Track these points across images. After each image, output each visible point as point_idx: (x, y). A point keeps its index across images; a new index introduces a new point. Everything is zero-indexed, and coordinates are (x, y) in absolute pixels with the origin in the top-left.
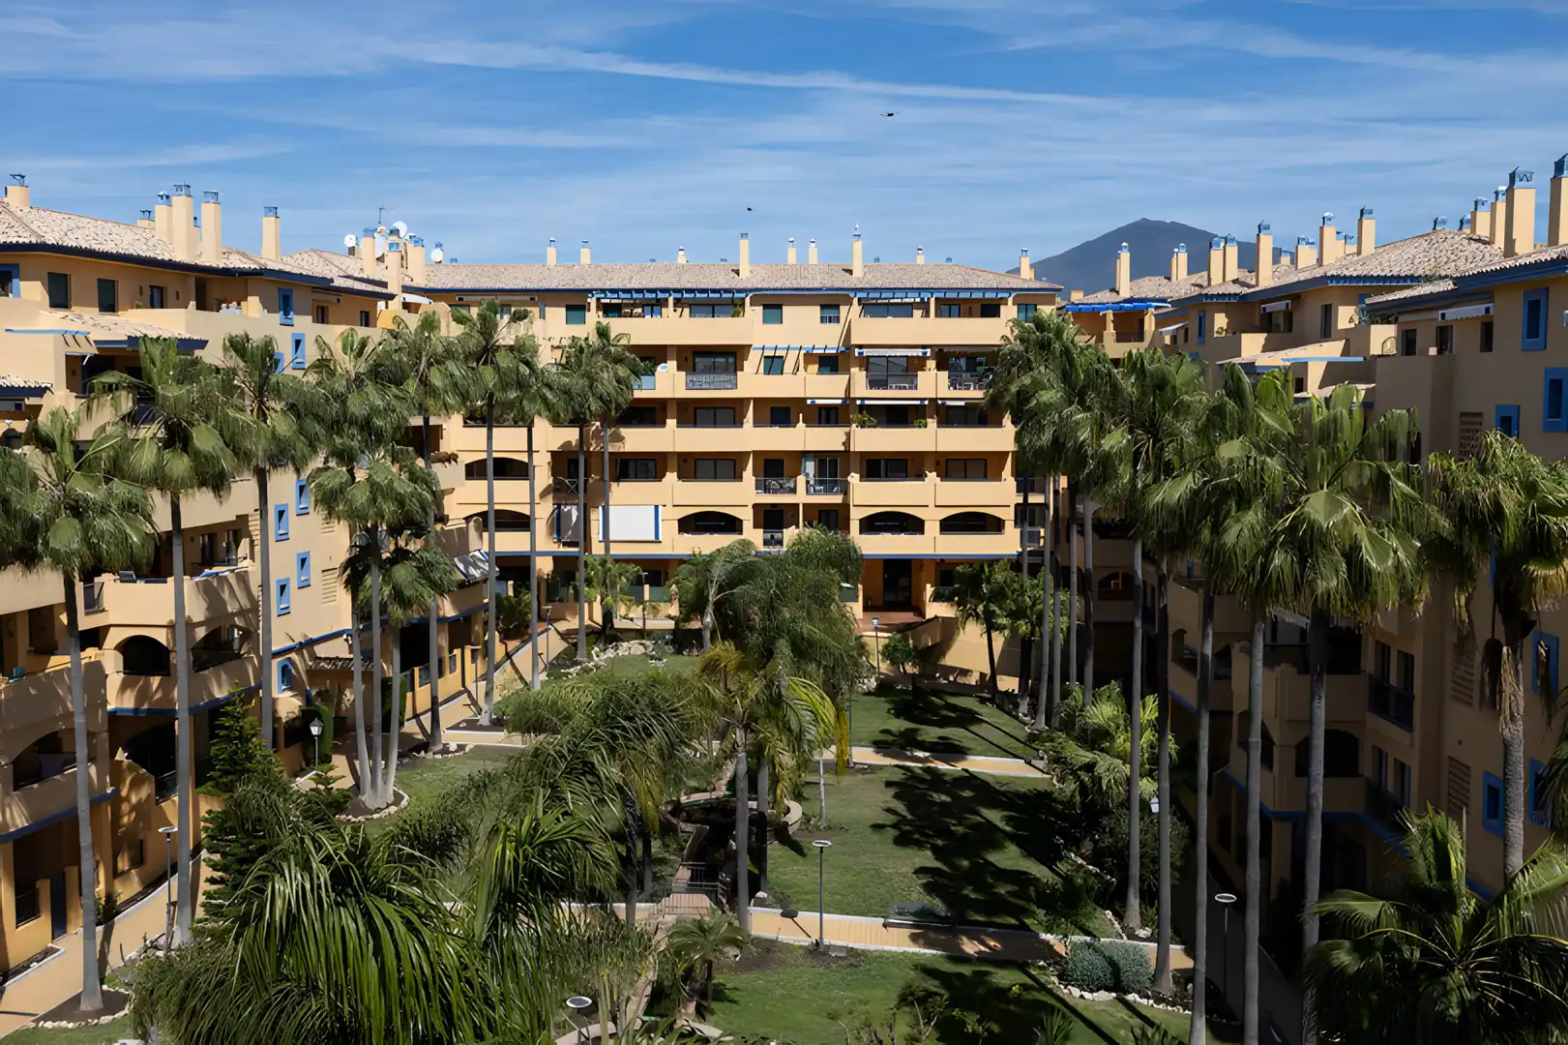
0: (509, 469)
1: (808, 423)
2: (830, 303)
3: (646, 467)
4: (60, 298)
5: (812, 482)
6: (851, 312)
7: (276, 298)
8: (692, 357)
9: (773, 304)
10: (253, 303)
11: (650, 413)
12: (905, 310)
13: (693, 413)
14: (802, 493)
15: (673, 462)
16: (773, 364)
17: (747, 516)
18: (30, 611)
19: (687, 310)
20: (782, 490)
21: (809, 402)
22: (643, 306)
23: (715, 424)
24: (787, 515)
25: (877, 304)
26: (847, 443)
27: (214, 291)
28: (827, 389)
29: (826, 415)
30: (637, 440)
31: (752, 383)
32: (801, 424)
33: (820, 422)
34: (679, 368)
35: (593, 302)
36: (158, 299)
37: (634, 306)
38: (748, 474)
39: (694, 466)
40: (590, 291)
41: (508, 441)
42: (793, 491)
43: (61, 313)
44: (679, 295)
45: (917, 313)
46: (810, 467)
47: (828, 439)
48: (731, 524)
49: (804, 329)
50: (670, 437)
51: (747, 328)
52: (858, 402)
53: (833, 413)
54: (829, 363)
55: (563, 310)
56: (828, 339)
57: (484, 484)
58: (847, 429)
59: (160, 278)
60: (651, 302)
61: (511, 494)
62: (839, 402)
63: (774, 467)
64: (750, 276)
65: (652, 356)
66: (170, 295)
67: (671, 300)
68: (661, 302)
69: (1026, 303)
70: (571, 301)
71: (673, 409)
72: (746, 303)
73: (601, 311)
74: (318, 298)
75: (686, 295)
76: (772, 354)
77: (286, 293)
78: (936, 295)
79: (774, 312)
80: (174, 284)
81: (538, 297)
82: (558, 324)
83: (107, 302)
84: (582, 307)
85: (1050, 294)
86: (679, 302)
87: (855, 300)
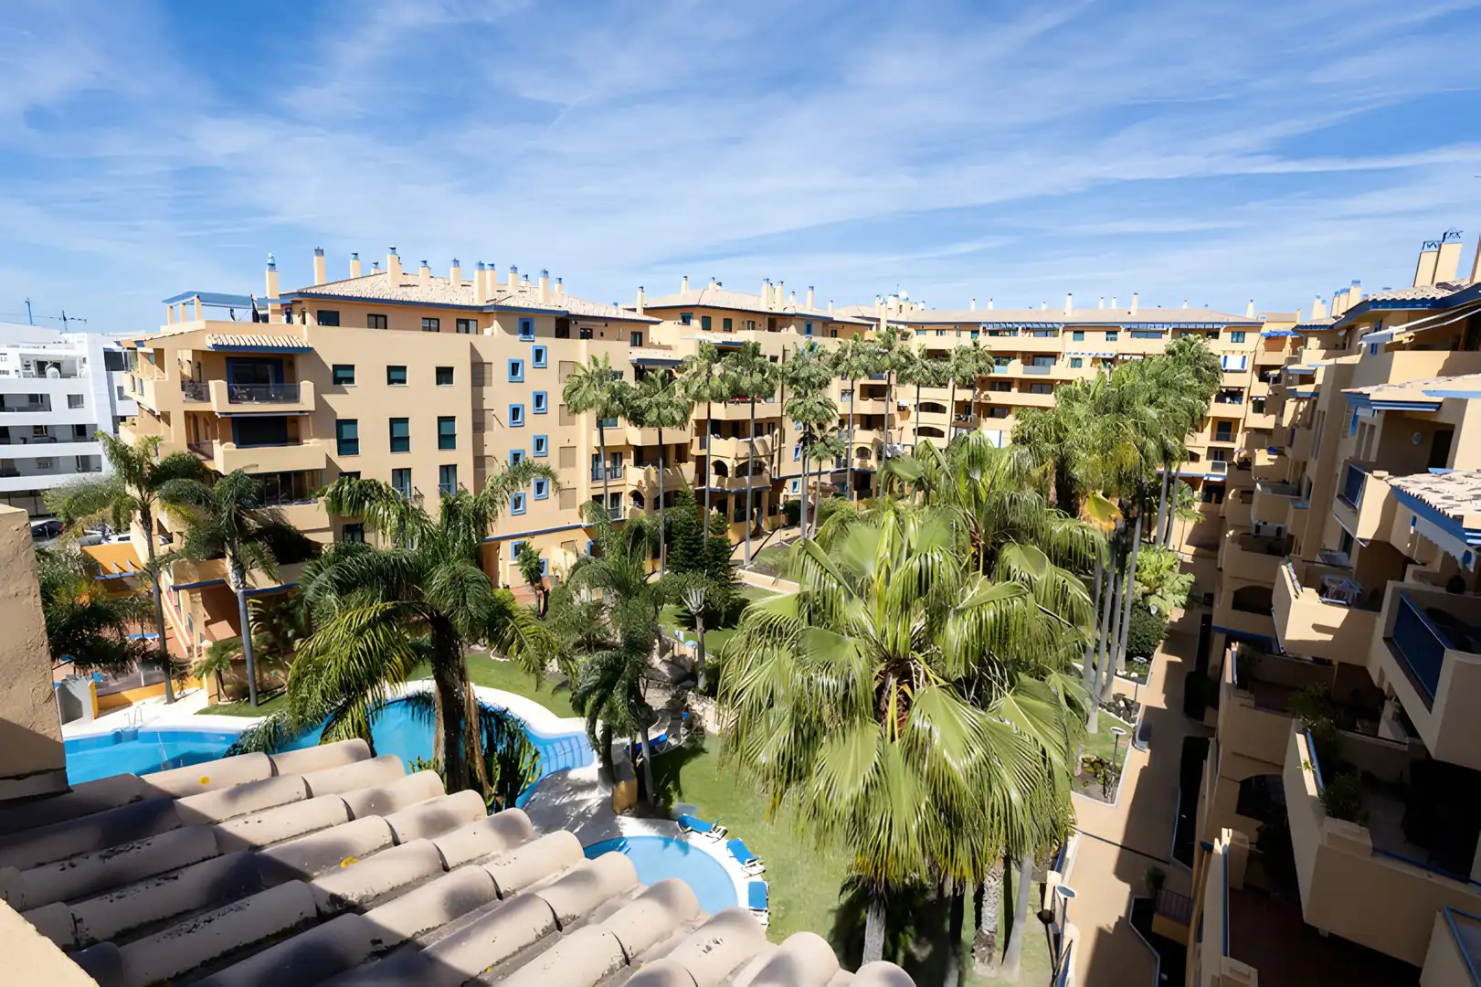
0: (935, 408)
2: (1111, 331)
3: (1001, 411)
4: (707, 325)
6: (1123, 335)
7: (804, 327)
8: (1031, 358)
9: (1078, 330)
10: (792, 328)
11: (1005, 384)
12: (1157, 334)
13: (1028, 386)
15: (1014, 410)
16: (1076, 362)
19: (1032, 334)
22: (1010, 332)
23: (1042, 392)
25: (1137, 331)
27: (779, 323)
30: (997, 397)
31: (1060, 371)
34: (1022, 363)
35: (982, 329)
36: (752, 326)
37: (1004, 330)
40: (980, 323)
41: (933, 395)
43: (707, 332)
44: (1025, 326)
45: (1162, 336)
49: (1096, 344)
50: (1013, 397)
51: (1063, 343)
54: (1107, 363)
55: (970, 333)
56: (1108, 349)
57: (922, 414)
59: (752, 318)
60: (1012, 329)
61: (933, 420)
64: (1071, 316)
65: (1004, 357)
66: (757, 325)
67: (1020, 329)
68: (1017, 329)
69: (1239, 331)
70: (974, 328)
71: (1016, 383)
72: (1061, 331)
73: (988, 334)
74: (831, 327)
75: (1029, 326)
76: (1076, 356)
77: (809, 324)
78: (1174, 326)
79: (1080, 335)
80: (758, 320)
81: (960, 326)
82: (966, 339)
83: (728, 326)
84: (978, 332)
85: (1255, 326)
86: (1026, 330)
87: (1123, 329)
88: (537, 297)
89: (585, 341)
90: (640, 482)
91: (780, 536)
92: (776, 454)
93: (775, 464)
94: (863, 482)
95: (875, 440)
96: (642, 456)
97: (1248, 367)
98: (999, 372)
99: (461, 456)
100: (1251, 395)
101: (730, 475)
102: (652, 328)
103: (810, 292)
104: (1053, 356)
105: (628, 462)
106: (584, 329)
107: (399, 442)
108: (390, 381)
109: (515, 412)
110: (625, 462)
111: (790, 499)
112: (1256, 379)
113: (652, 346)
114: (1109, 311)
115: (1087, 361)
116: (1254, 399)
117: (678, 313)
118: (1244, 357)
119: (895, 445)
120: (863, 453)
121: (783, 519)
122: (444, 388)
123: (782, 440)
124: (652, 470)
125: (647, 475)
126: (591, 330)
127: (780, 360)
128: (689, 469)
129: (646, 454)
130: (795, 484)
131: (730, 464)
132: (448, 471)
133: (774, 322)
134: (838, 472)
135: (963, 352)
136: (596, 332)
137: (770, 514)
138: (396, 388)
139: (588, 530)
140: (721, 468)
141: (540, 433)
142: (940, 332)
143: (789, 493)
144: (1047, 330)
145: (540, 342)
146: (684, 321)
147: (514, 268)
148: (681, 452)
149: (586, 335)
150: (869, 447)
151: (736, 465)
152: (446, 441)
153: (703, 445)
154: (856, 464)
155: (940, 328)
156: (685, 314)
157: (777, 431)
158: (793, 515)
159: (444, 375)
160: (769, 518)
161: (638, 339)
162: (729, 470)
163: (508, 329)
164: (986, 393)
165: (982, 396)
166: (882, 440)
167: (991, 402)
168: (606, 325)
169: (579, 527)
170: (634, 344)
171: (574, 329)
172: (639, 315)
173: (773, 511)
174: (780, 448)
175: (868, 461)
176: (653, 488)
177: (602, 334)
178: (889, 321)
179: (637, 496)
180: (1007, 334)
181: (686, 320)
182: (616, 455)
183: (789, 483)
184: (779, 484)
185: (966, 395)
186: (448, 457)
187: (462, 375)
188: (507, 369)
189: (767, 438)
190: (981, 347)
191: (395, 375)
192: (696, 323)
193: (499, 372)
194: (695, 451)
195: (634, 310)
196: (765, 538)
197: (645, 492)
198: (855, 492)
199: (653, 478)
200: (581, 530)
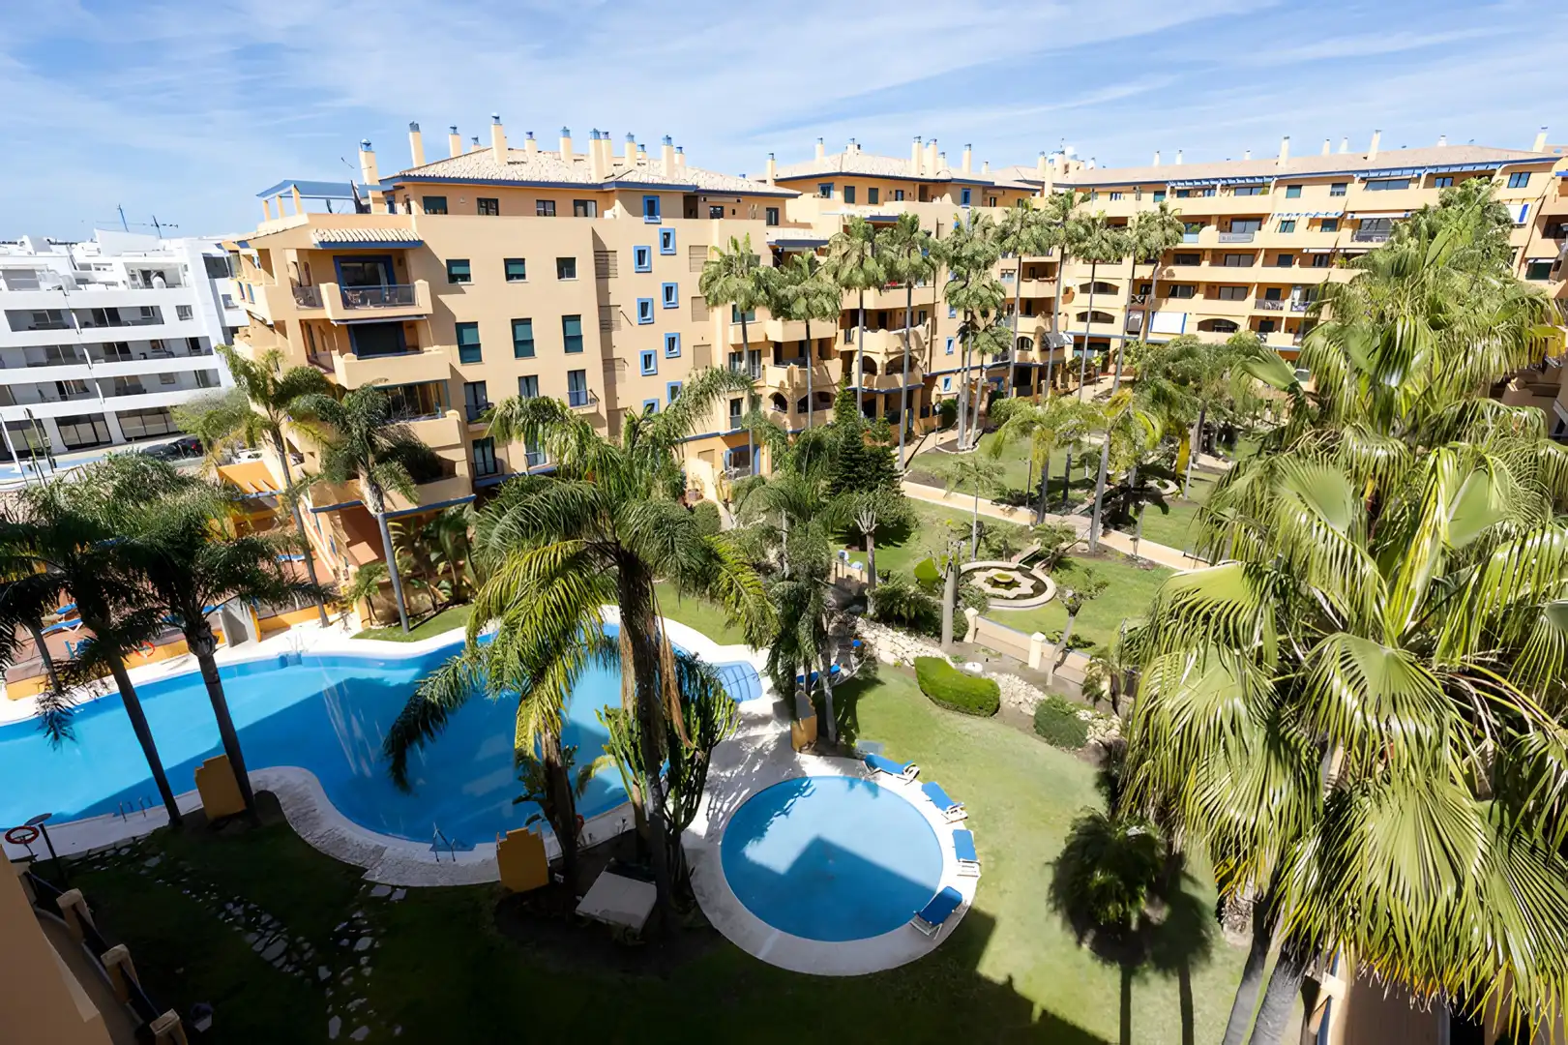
0: (1104, 288)
1: (1302, 265)
2: (1339, 183)
3: (1187, 290)
4: (850, 197)
5: (1296, 304)
6: (1355, 188)
7: (961, 195)
8: (1227, 223)
9: (1294, 185)
10: (947, 197)
11: (1192, 257)
12: (1403, 183)
13: (1220, 257)
14: (1289, 309)
15: (1202, 288)
16: (1287, 225)
17: (1244, 325)
19: (1233, 192)
20: (1274, 307)
21: (1305, 251)
22: (1204, 190)
23: (1239, 264)
24: (1274, 324)
25: (1375, 181)
27: (931, 191)
28: (1321, 241)
29: (1321, 260)
30: (1183, 273)
31: (1267, 238)
32: (1297, 265)
33: (1314, 265)
34: (1218, 229)
35: (1168, 190)
36: (899, 195)
37: (1197, 189)
38: (1252, 298)
39: (1214, 290)
40: (1168, 182)
41: (1104, 272)
42: (1281, 309)
43: (852, 206)
44: (1224, 182)
45: (1412, 186)
46: (1297, 294)
47: (1315, 276)
48: (1232, 327)
49: (1318, 200)
50: (1205, 272)
51: (1274, 203)
52: (1342, 251)
53: (1325, 258)
54: (1330, 224)
55: (1153, 195)
56: (1333, 207)
57: (1088, 296)
58: (1328, 270)
59: (900, 186)
60: (1207, 188)
61: (1102, 302)
62: (1329, 251)
63: (1273, 293)
64: (1286, 166)
65: (1198, 222)
66: (906, 195)
67: (1219, 186)
68: (1214, 187)
69: (1520, 173)
70: (1158, 189)
71: (1208, 255)
72: (1273, 185)
73: (1175, 195)
74: (990, 193)
75: (1230, 182)
76: (1287, 219)
77: (967, 191)
78: (1429, 171)
79: (1297, 191)
80: (908, 188)
81: (1138, 187)
82: (1148, 203)
83: (873, 199)
84: (1164, 193)
85: (1545, 164)
86: (1226, 187)
87: (1357, 179)
88: (658, 170)
89: (716, 221)
90: (782, 383)
91: (934, 440)
92: (928, 347)
93: (927, 359)
94: (1023, 377)
95: (1039, 328)
96: (782, 353)
97: (1529, 218)
98: (1188, 242)
99: (589, 359)
100: (1526, 256)
101: (879, 372)
102: (789, 202)
103: (967, 152)
104: (1259, 219)
105: (768, 361)
106: (714, 207)
107: (524, 347)
108: (509, 277)
109: (644, 307)
110: (764, 361)
111: (944, 398)
112: (1538, 233)
113: (788, 225)
114: (1337, 157)
115: (1302, 223)
116: (1531, 261)
117: (815, 184)
118: (1526, 207)
119: (1061, 333)
120: (1023, 343)
121: (936, 421)
122: (567, 282)
123: (934, 331)
124: (796, 369)
125: (790, 376)
126: (722, 208)
127: (933, 235)
128: (835, 367)
129: (784, 351)
130: (947, 381)
131: (880, 360)
132: (576, 377)
133: (926, 189)
134: (994, 366)
135: (1147, 220)
136: (727, 211)
137: (921, 417)
138: (516, 283)
139: (727, 438)
140: (869, 366)
141: (673, 331)
142: (1114, 195)
143: (941, 393)
144: (1253, 186)
145: (667, 223)
146: (824, 194)
147: (631, 137)
148: (825, 347)
149: (717, 214)
150: (1031, 337)
151: (886, 361)
152: (573, 343)
153: (848, 339)
154: (1016, 356)
155: (1115, 190)
156: (824, 184)
157: (929, 321)
158: (948, 416)
159: (566, 267)
160: (921, 421)
161: (774, 217)
162: (879, 367)
163: (632, 210)
164: (1170, 268)
165: (1164, 273)
166: (1048, 329)
167: (1175, 279)
168: (739, 202)
169: (718, 435)
170: (769, 223)
171: (703, 207)
172: (770, 188)
173: (925, 412)
174: (932, 340)
175: (1029, 353)
176: (797, 389)
177: (734, 212)
178: (1055, 185)
179: (779, 400)
180: (1200, 193)
181: (826, 191)
182: (755, 355)
183: (940, 380)
184: (930, 380)
185: (1145, 272)
186: (575, 361)
187: (585, 268)
188: (633, 258)
189: (920, 329)
190: (1169, 212)
191: (513, 270)
192: (837, 195)
193: (624, 261)
194: (840, 346)
195: (765, 181)
196: (917, 442)
197: (788, 394)
198: (1015, 389)
199: (797, 378)
200: (719, 438)
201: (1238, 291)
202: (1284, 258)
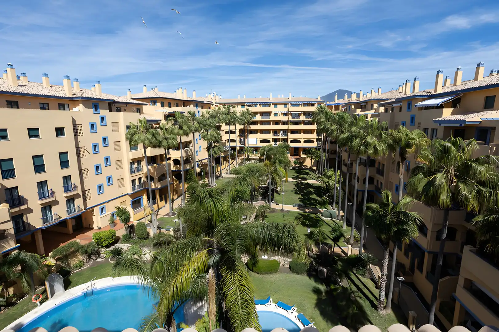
0: (232, 132)
1: (282, 125)
2: (285, 104)
3: (255, 132)
4: (163, 106)
5: (282, 134)
6: (289, 106)
7: (195, 105)
8: (262, 114)
9: (276, 104)
10: (192, 105)
11: (255, 123)
12: (298, 105)
13: (262, 123)
14: (281, 136)
15: (259, 131)
16: (276, 115)
17: (271, 140)
18: (160, 155)
20: (277, 136)
21: (282, 121)
23: (266, 125)
24: (278, 140)
25: (294, 104)
26: (288, 128)
28: (285, 119)
29: (285, 123)
30: (253, 127)
31: (272, 118)
32: (280, 125)
34: (260, 115)
36: (177, 105)
38: (271, 133)
39: (263, 132)
40: (245, 103)
41: (232, 128)
42: (279, 136)
43: (163, 108)
44: (260, 103)
45: (300, 106)
46: (282, 132)
47: (285, 127)
48: (269, 141)
49: (281, 109)
50: (259, 127)
51: (271, 109)
52: (290, 121)
54: (285, 114)
55: (241, 106)
56: (285, 110)
57: (228, 135)
58: (288, 126)
59: (177, 102)
60: (256, 104)
61: (233, 136)
62: (287, 121)
63: (276, 132)
64: (272, 100)
65: (256, 113)
66: (179, 105)
67: (258, 104)
70: (242, 104)
71: (259, 122)
72: (271, 104)
73: (248, 106)
75: (262, 103)
76: (276, 113)
77: (197, 104)
79: (276, 106)
80: (179, 103)
81: (237, 104)
82: (241, 108)
83: (170, 106)
84: (245, 106)
86: (261, 105)
87: (289, 104)
88: (95, 92)
98: (254, 119)
99: (73, 170)
102: (144, 106)
103: (194, 92)
104: (269, 113)
105: (144, 164)
106: (118, 108)
107: (39, 168)
108: (30, 137)
109: (95, 146)
110: (142, 164)
113: (144, 114)
114: (281, 98)
115: (279, 114)
117: (150, 101)
122: (60, 138)
126: (120, 108)
131: (181, 160)
132: (67, 179)
133: (185, 103)
136: (122, 109)
138: (34, 140)
139: (131, 195)
141: (107, 155)
143: (197, 168)
144: (266, 104)
145: (102, 113)
146: (154, 104)
149: (119, 110)
152: (64, 164)
153: (169, 154)
156: (153, 101)
159: (60, 131)
161: (139, 111)
162: (181, 162)
163: (86, 106)
164: (249, 126)
167: (251, 129)
168: (127, 106)
169: (127, 194)
171: (113, 108)
177: (125, 110)
178: (216, 103)
180: (253, 106)
182: (139, 161)
185: (242, 127)
186: (66, 172)
187: (69, 131)
188: (89, 127)
190: (249, 110)
191: (32, 133)
192: (159, 104)
193: (85, 129)
197: (154, 175)
200: (128, 196)
201: (267, 132)
202: (277, 123)
